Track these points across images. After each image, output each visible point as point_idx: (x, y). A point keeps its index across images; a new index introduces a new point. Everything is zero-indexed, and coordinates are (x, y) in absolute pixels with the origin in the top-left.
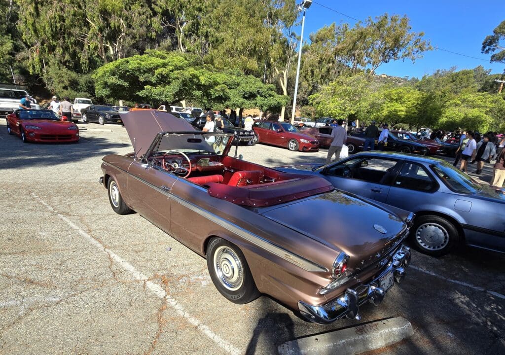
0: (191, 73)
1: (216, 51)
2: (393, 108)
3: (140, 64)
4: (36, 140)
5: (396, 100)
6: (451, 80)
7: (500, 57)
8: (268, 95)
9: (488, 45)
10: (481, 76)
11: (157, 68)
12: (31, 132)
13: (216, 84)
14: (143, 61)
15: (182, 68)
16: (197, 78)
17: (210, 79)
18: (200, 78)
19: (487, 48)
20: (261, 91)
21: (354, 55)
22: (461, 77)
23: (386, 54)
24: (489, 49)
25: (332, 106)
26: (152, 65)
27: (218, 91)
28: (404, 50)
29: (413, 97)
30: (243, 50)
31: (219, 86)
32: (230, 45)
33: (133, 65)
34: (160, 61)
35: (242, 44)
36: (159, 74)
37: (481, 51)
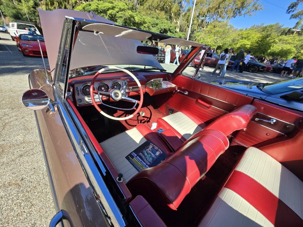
0: (130, 14)
1: (142, 7)
2: (243, 43)
3: (98, 6)
4: (31, 55)
5: (245, 38)
6: (262, 30)
7: (296, 16)
8: (175, 32)
9: (291, 8)
10: (277, 28)
11: (108, 10)
12: (27, 49)
13: (145, 23)
14: (99, 5)
15: (124, 10)
16: (133, 18)
17: (141, 18)
18: (135, 18)
19: (290, 10)
20: (171, 28)
21: (218, 12)
22: (267, 28)
23: (235, 12)
24: (291, 11)
25: (209, 40)
26: (105, 8)
27: (146, 27)
28: (245, 10)
29: (256, 36)
30: (157, 7)
31: (147, 24)
32: (150, 3)
33: (93, 7)
34: (110, 5)
35: (157, 2)
36: (110, 14)
37: (286, 12)
